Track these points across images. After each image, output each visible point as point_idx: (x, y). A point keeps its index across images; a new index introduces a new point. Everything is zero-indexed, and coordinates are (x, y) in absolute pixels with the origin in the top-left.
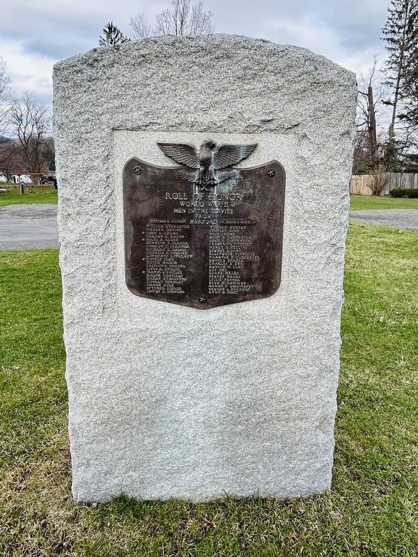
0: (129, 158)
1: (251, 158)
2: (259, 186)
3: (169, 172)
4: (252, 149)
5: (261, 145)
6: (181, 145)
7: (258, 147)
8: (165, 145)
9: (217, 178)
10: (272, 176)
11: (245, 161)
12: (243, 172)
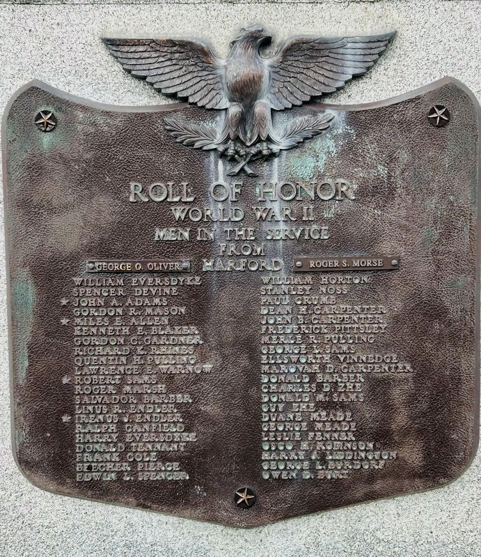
0: (20, 84)
1: (378, 74)
2: (404, 156)
3: (139, 120)
4: (380, 47)
5: (407, 35)
6: (172, 43)
7: (397, 43)
8: (125, 42)
10: (443, 124)
11: (361, 84)
12: (362, 119)
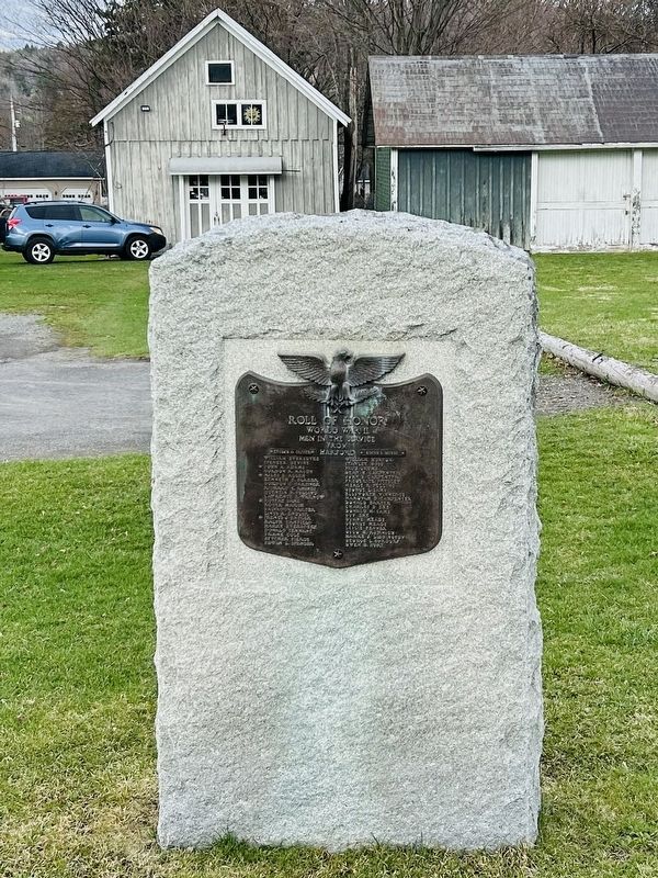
0: (243, 372)
1: (397, 371)
2: (407, 407)
3: (293, 391)
4: (397, 361)
5: (409, 354)
6: (308, 357)
7: (406, 360)
8: (288, 357)
9: (353, 398)
10: (424, 394)
11: (390, 375)
12: (390, 391)
